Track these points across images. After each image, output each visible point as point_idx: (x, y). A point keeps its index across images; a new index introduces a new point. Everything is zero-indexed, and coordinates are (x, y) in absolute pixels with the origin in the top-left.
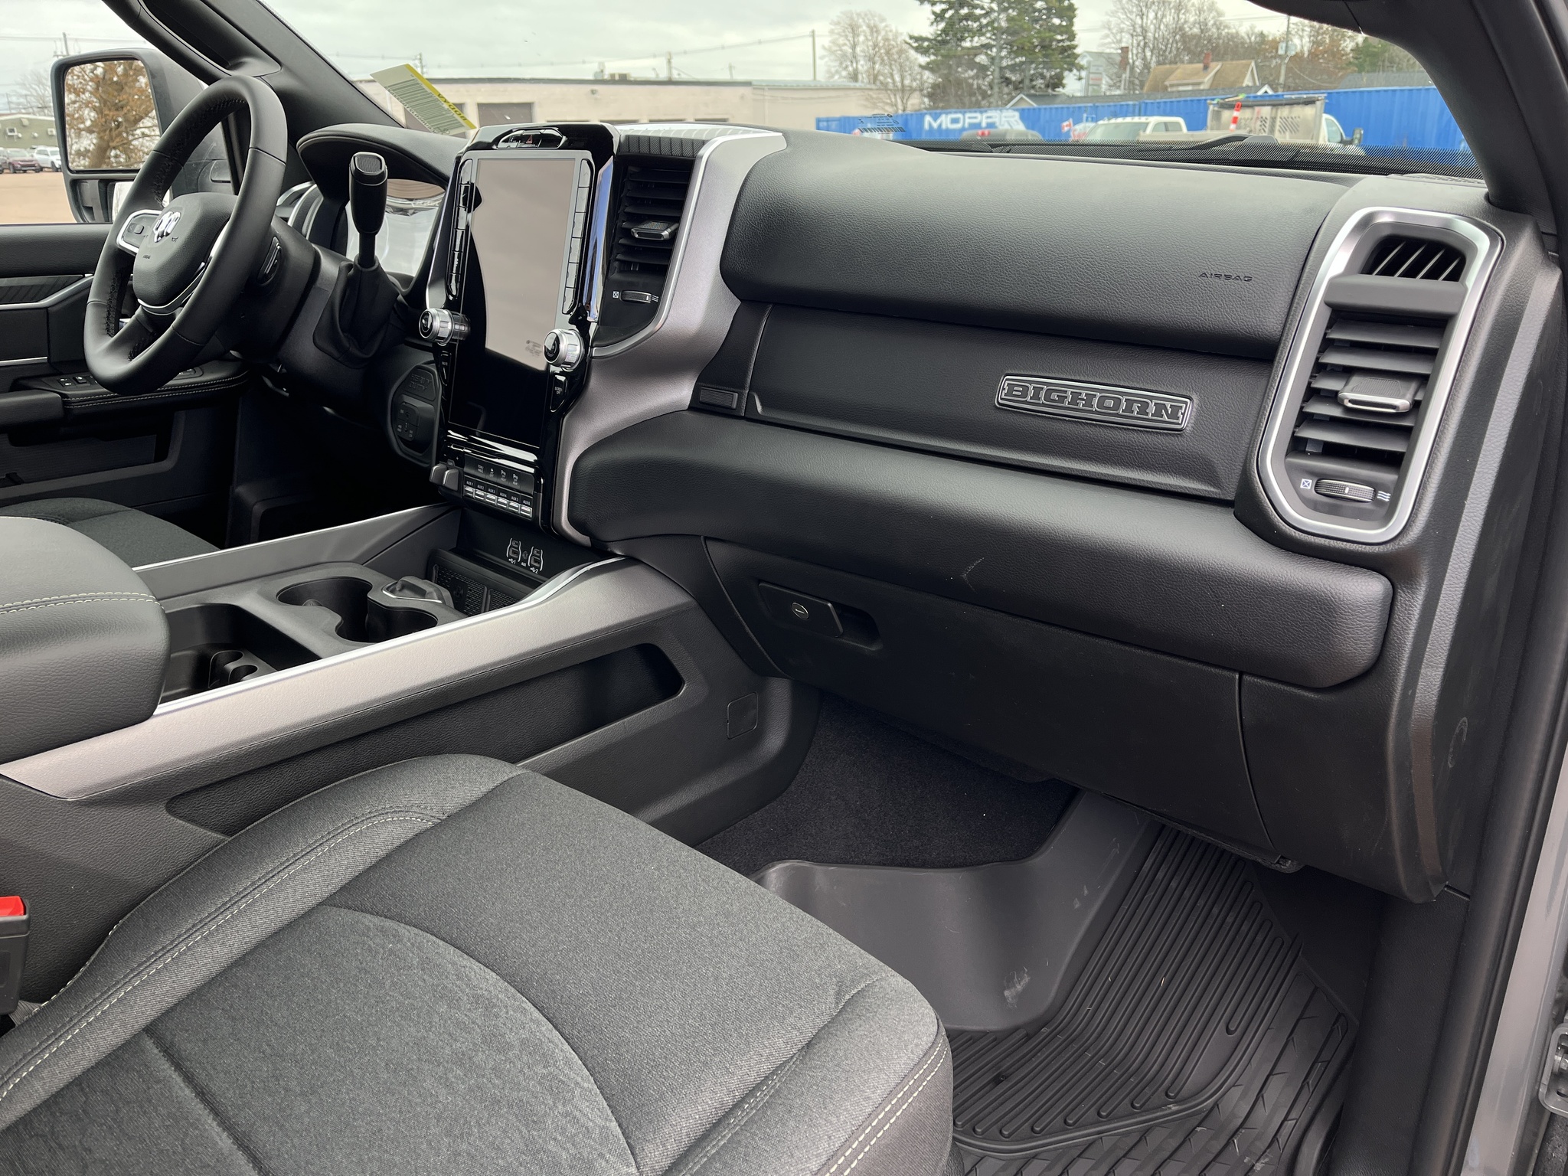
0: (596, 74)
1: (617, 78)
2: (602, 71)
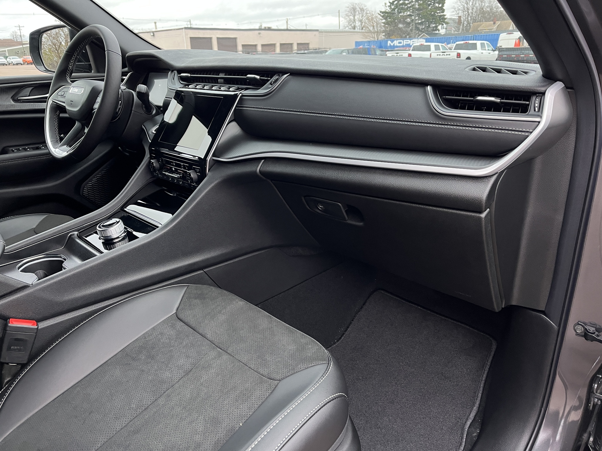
0: (259, 27)
2: (261, 26)
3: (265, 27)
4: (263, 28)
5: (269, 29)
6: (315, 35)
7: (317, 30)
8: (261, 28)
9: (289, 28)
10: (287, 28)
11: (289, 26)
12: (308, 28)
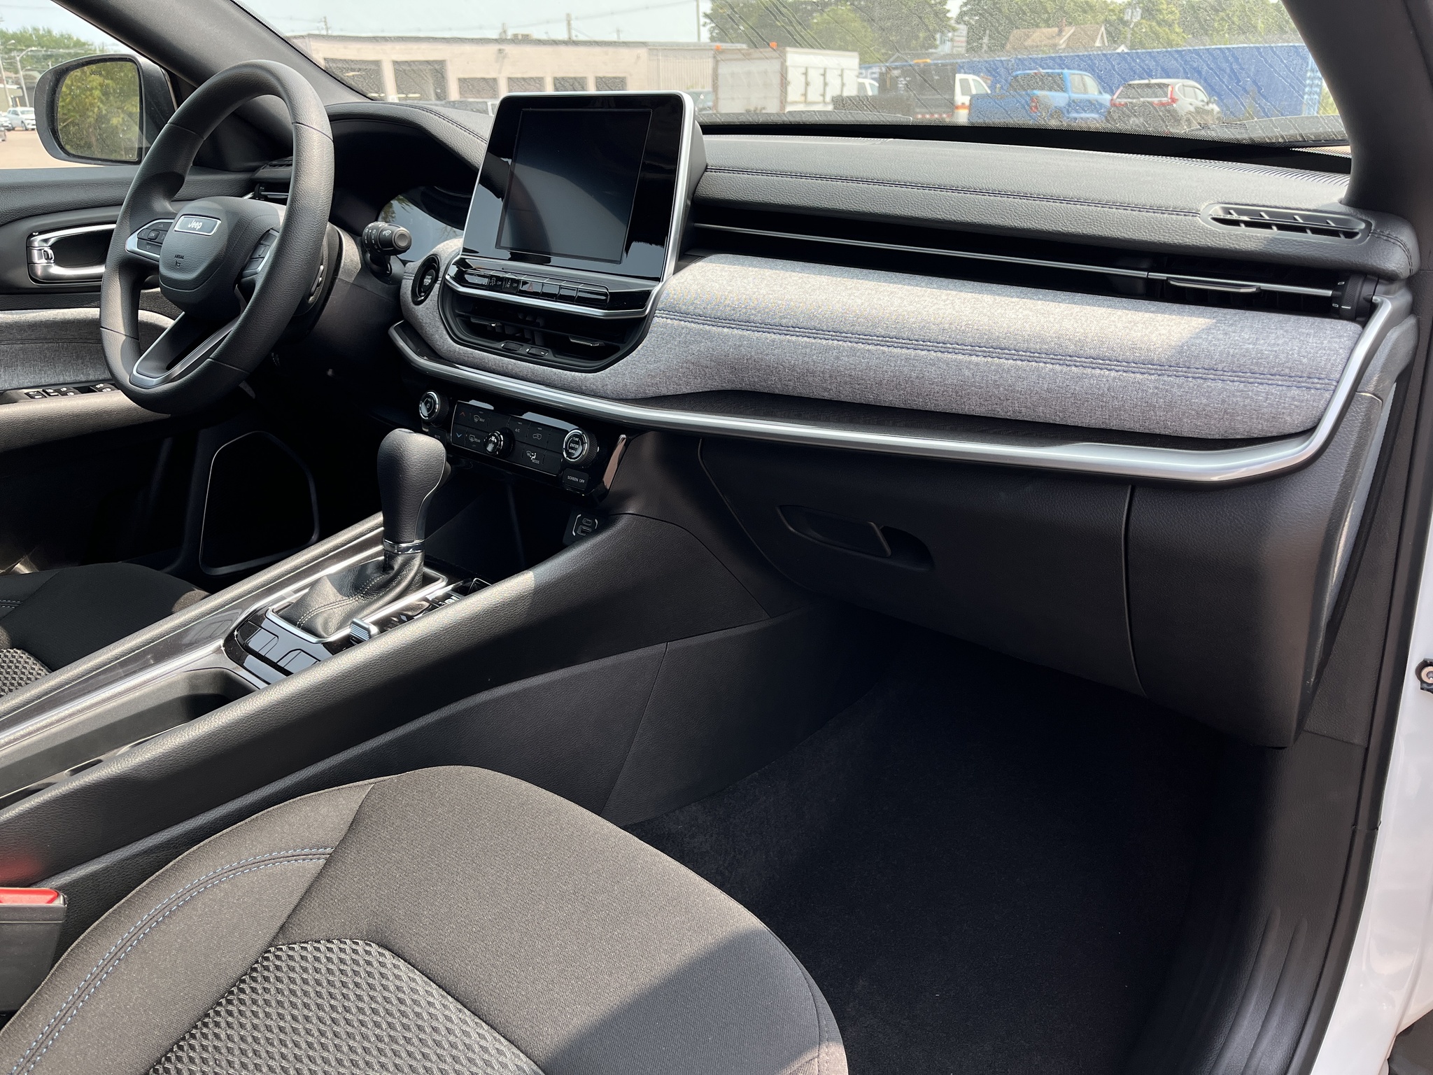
0: (500, 34)
1: (520, 37)
2: (505, 32)
3: (516, 36)
4: (509, 37)
5: (526, 40)
6: (638, 57)
7: (644, 44)
8: (504, 37)
9: (574, 38)
10: (570, 38)
11: (574, 33)
12: (623, 38)
